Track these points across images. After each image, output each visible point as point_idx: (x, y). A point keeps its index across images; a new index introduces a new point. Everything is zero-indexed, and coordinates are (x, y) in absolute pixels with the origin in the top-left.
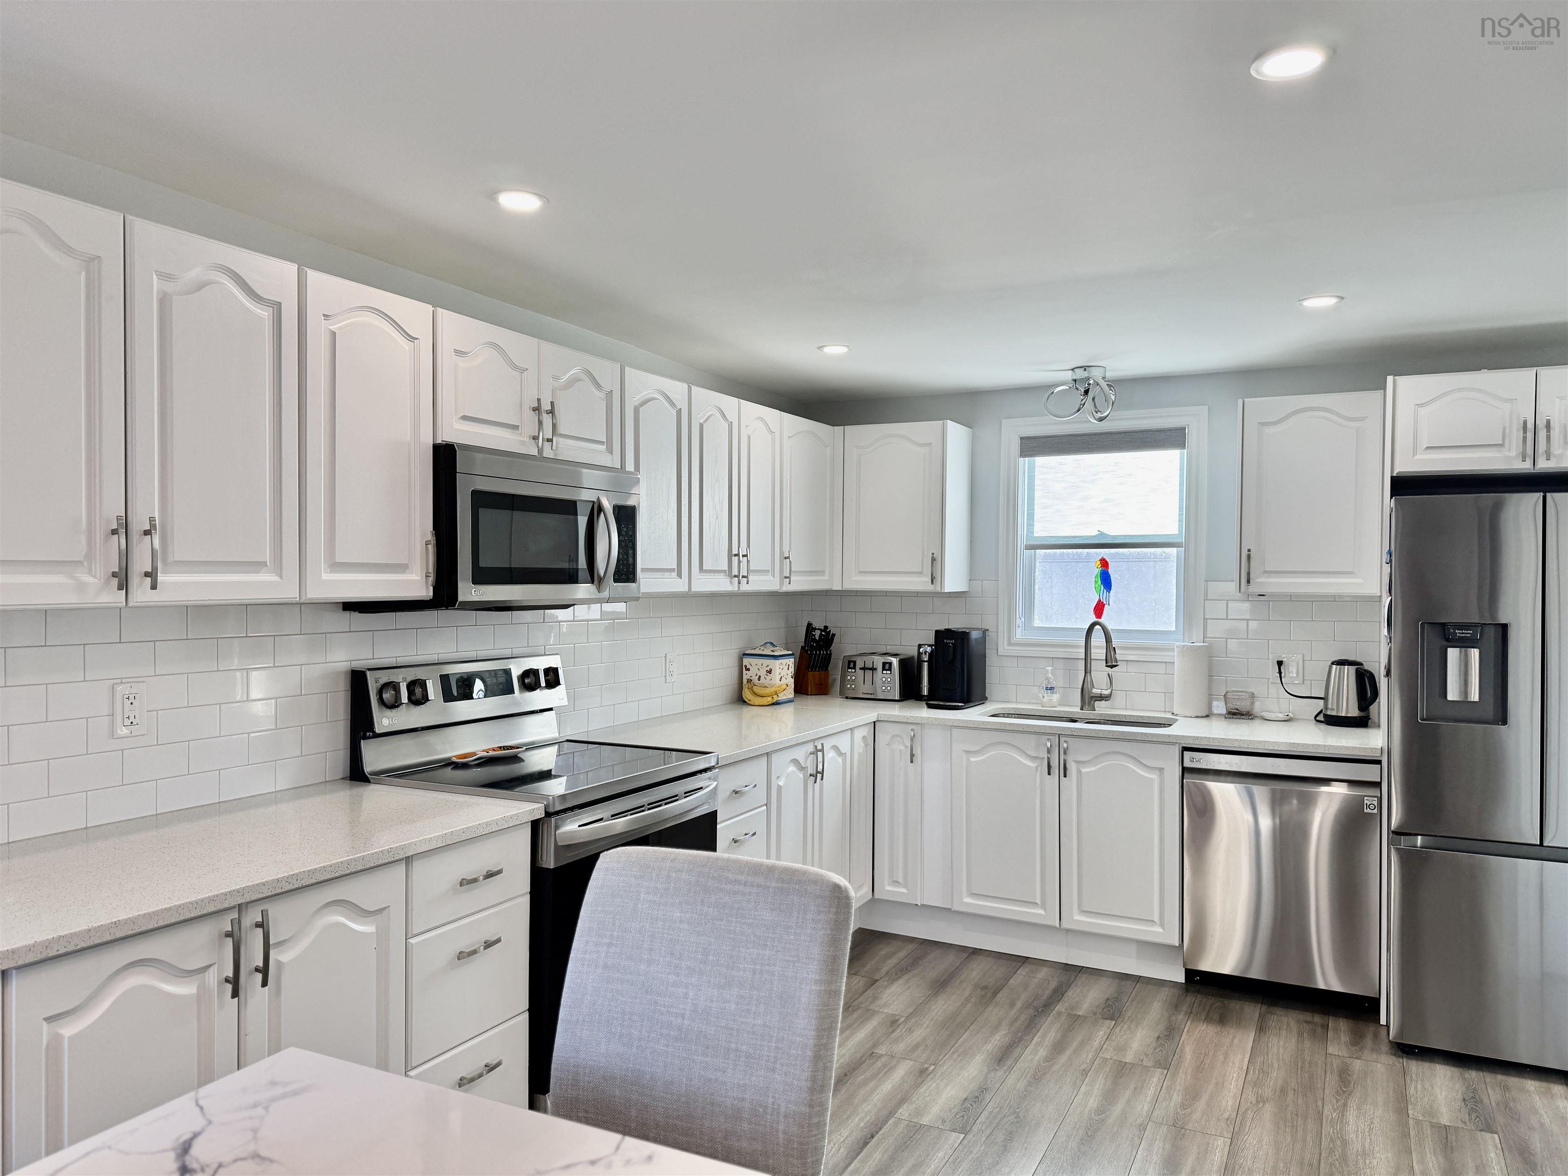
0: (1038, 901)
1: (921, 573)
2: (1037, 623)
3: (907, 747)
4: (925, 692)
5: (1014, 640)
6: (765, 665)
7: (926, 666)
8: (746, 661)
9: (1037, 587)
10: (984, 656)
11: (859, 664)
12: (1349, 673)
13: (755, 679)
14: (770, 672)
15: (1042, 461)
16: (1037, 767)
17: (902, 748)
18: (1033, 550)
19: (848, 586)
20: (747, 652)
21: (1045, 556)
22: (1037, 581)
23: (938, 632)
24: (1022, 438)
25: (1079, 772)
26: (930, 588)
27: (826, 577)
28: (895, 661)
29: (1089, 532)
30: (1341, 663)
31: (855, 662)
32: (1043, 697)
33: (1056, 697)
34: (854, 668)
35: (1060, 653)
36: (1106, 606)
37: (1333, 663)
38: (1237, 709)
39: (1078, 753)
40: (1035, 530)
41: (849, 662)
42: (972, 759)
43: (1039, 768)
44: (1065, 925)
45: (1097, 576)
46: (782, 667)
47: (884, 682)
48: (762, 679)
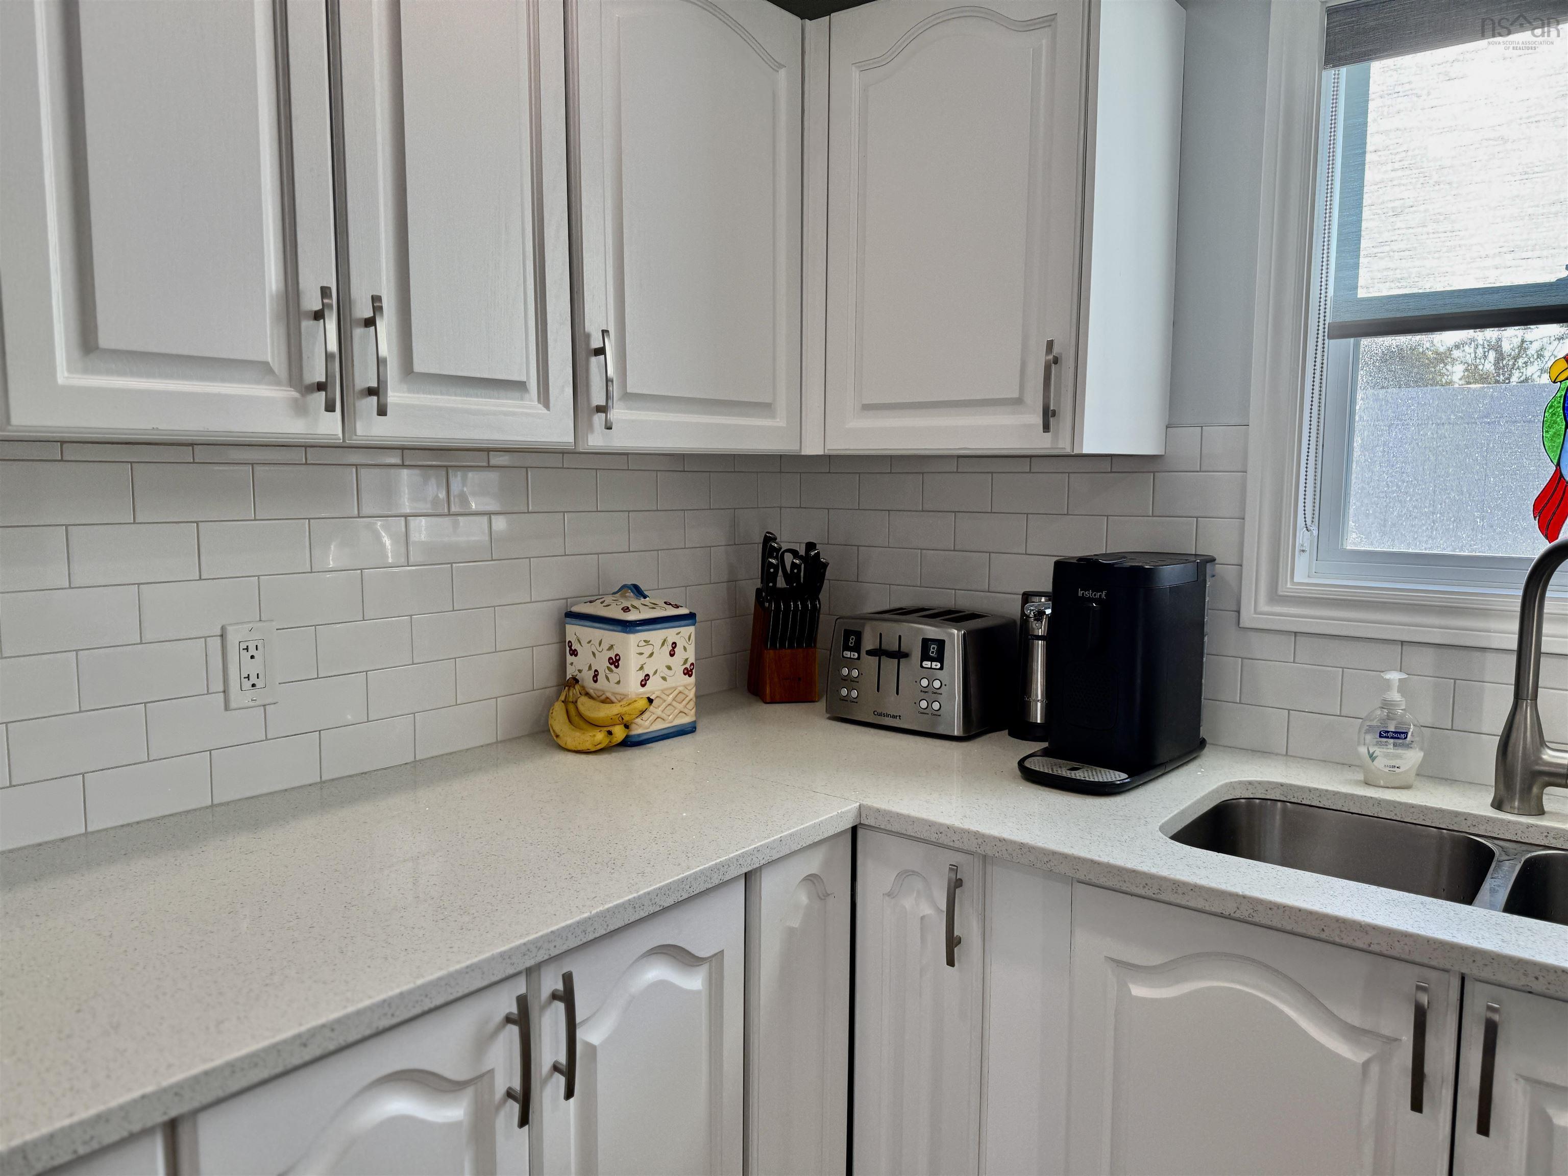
1: (1018, 402)
2: (1354, 541)
3: (938, 910)
4: (1038, 715)
5: (1287, 587)
6: (605, 646)
7: (1040, 648)
8: (574, 631)
9: (1357, 442)
10: (1199, 627)
11: (869, 643)
13: (587, 676)
14: (615, 662)
16: (1366, 1065)
17: (926, 909)
18: (1352, 340)
19: (839, 445)
20: (576, 609)
21: (1387, 357)
22: (1358, 426)
23: (1063, 569)
24: (1332, 10)
25: (1541, 1122)
26: (1041, 443)
27: (780, 421)
28: (954, 636)
31: (859, 635)
32: (1372, 757)
33: (1411, 758)
34: (857, 648)
35: (1429, 629)
40: (1361, 282)
41: (848, 633)
42: (1135, 991)
43: (1375, 1069)
46: (647, 650)
47: (925, 691)
48: (601, 677)
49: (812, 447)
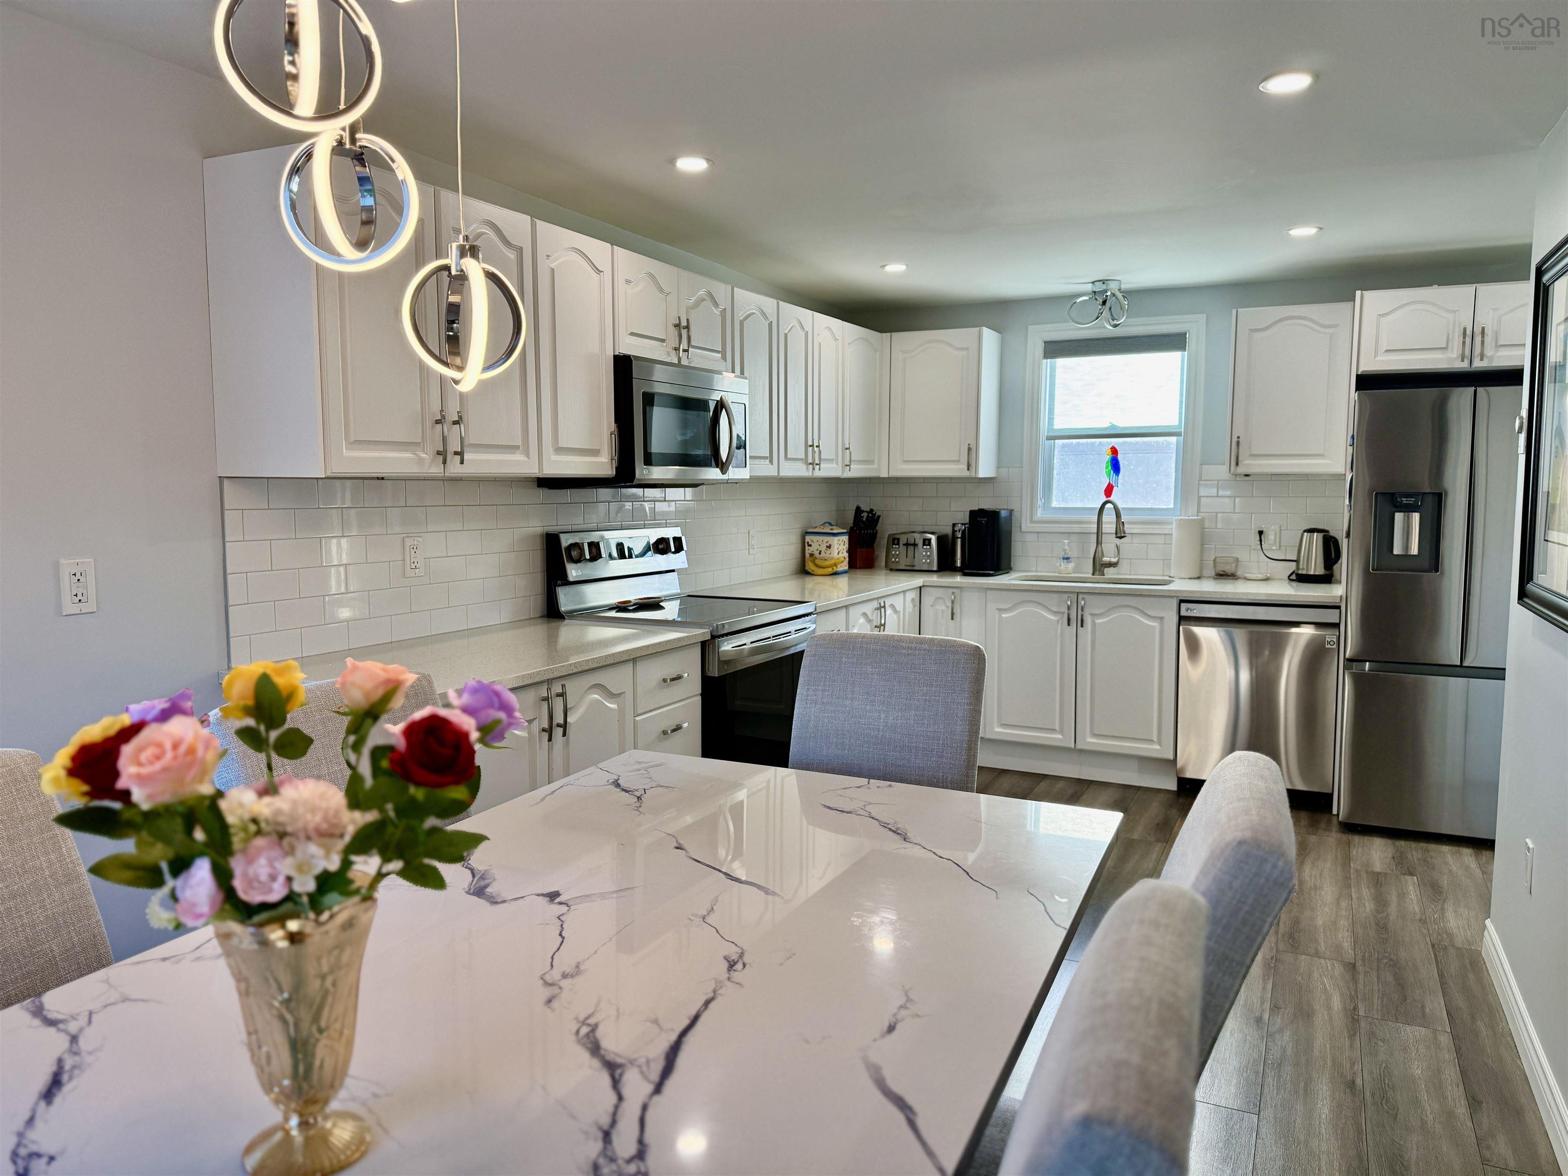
0: (1057, 728)
1: (958, 461)
2: (1055, 504)
3: (948, 607)
4: (959, 565)
5: (1035, 518)
6: (825, 542)
7: (959, 541)
8: (808, 538)
9: (1055, 472)
10: (1010, 532)
11: (903, 539)
12: (1317, 538)
13: (816, 553)
14: (829, 547)
15: (1063, 363)
16: (1058, 620)
17: (943, 608)
18: (1053, 441)
19: (894, 474)
20: (809, 530)
21: (1063, 446)
22: (1055, 467)
23: (972, 512)
24: (1045, 342)
25: (1094, 623)
26: (966, 474)
27: (876, 466)
28: (933, 538)
29: (1101, 423)
30: (1311, 531)
31: (898, 539)
32: (1061, 566)
33: (1071, 566)
34: (898, 544)
35: (1076, 528)
36: (1115, 488)
37: (1305, 531)
38: (1224, 571)
39: (1093, 606)
40: (1055, 423)
41: (894, 539)
42: (1003, 616)
43: (1060, 621)
44: (1079, 746)
45: (1108, 462)
46: (839, 543)
47: (924, 556)
48: (823, 553)
49: (884, 475)
